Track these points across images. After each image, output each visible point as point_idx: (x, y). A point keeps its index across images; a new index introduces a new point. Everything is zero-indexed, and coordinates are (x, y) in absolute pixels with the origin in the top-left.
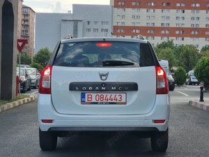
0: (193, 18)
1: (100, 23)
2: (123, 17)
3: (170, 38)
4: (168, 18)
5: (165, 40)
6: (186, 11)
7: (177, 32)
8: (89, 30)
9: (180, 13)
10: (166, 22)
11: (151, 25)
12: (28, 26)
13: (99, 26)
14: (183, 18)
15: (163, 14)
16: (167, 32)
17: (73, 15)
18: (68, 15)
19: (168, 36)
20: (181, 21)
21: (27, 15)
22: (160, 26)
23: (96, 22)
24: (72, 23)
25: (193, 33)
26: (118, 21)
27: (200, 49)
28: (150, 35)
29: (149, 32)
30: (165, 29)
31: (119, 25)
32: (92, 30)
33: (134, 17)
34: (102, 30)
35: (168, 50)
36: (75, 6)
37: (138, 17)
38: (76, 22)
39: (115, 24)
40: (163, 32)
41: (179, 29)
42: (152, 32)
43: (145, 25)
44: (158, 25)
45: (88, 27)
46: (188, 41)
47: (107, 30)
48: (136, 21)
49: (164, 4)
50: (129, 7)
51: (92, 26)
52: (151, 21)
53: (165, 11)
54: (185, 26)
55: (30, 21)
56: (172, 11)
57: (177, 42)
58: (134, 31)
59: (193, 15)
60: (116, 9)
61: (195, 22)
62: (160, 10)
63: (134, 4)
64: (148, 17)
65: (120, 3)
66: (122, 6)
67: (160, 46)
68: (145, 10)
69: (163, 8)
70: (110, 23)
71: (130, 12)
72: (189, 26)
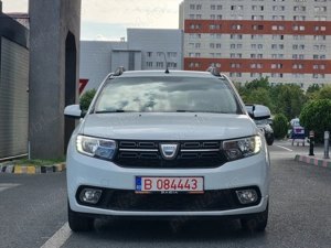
0: (295, 47)
1: (165, 55)
2: (198, 45)
3: (264, 75)
4: (260, 46)
5: (257, 76)
6: (285, 36)
7: (273, 66)
8: (150, 64)
9: (277, 40)
10: (257, 52)
11: (237, 57)
13: (161, 59)
14: (282, 46)
15: (254, 41)
16: (259, 66)
17: (128, 43)
18: (122, 43)
19: (260, 71)
20: (278, 51)
22: (249, 57)
23: (160, 53)
24: (127, 55)
25: (295, 67)
26: (191, 51)
27: (305, 89)
28: (236, 70)
29: (233, 66)
30: (257, 62)
31: (192, 56)
32: (154, 64)
33: (212, 45)
34: (168, 64)
35: (260, 91)
36: (130, 31)
37: (219, 46)
38: (132, 53)
39: (187, 56)
40: (253, 66)
41: (275, 62)
42: (238, 66)
43: (228, 56)
44: (246, 56)
45: (148, 59)
46: (289, 79)
47: (175, 64)
48: (216, 51)
49: (255, 28)
50: (206, 32)
51: (154, 59)
52: (236, 51)
53: (257, 37)
54: (285, 58)
56: (266, 36)
57: (274, 80)
58: (213, 65)
59: (295, 42)
60: (187, 35)
61: (299, 52)
62: (250, 36)
63: (212, 27)
64: (233, 46)
65: (193, 27)
66: (195, 31)
67: (249, 86)
68: (229, 35)
69: (253, 33)
70: (179, 55)
71: (207, 38)
72: (290, 58)
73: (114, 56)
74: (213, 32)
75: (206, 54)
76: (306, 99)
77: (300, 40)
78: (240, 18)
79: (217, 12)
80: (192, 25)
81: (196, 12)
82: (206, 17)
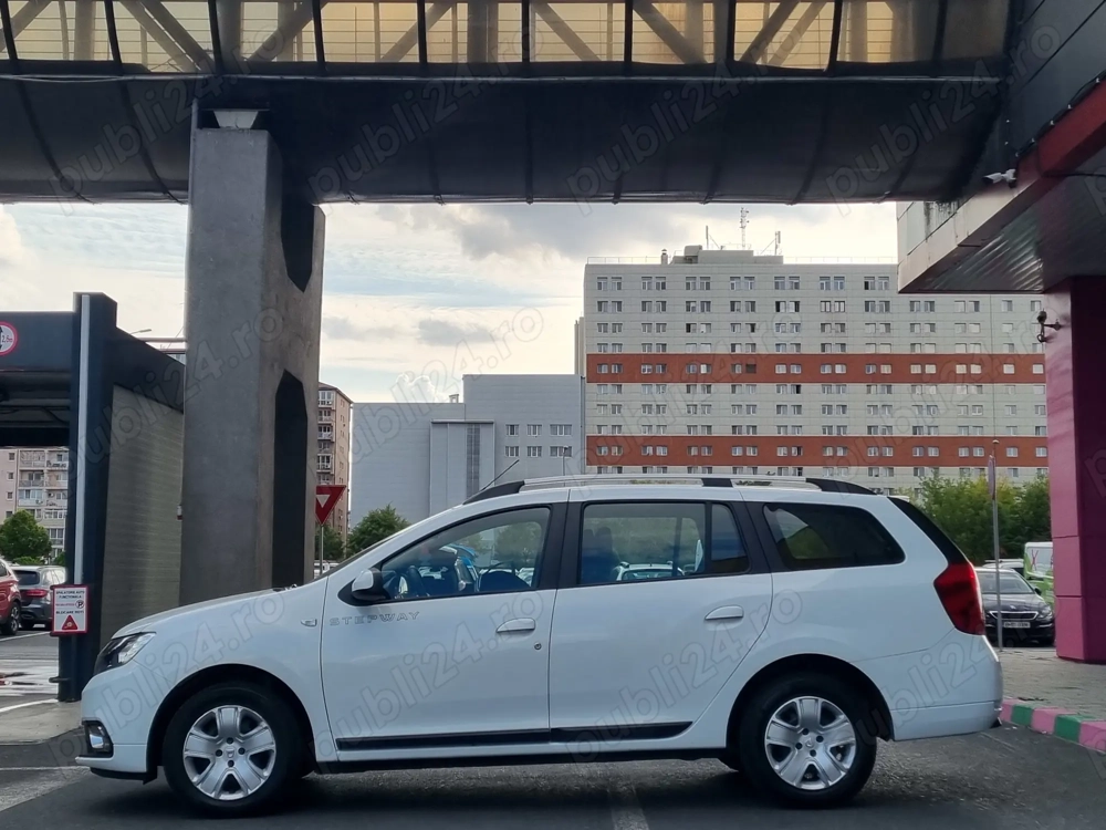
0: (827, 409)
1: (546, 430)
2: (616, 408)
3: (761, 470)
4: (752, 408)
6: (804, 386)
7: (782, 452)
8: (515, 450)
9: (787, 395)
10: (744, 421)
11: (701, 432)
12: (330, 442)
13: (545, 439)
14: (798, 408)
15: (736, 398)
16: (750, 452)
17: (465, 405)
19: (753, 463)
20: (790, 419)
21: (329, 411)
22: (728, 434)
23: (535, 427)
24: (464, 431)
25: (829, 452)
26: (601, 422)
28: (700, 460)
29: (694, 452)
30: (744, 442)
31: (604, 432)
32: (523, 451)
33: (647, 408)
34: (554, 449)
36: (470, 380)
37: (662, 408)
38: (475, 426)
39: (592, 431)
40: (738, 452)
41: (785, 441)
42: (705, 452)
43: (682, 432)
44: (722, 430)
45: (510, 440)
47: (568, 451)
48: (654, 419)
49: (739, 369)
50: (632, 380)
51: (523, 439)
52: (700, 420)
53: (743, 388)
54: (806, 432)
55: (338, 427)
56: (761, 387)
58: (650, 450)
59: (826, 398)
60: (593, 387)
61: (835, 419)
62: (727, 387)
63: (646, 369)
64: (692, 408)
65: (604, 370)
66: (611, 378)
68: (683, 386)
69: (735, 381)
70: (576, 429)
71: (634, 392)
72: (817, 432)
73: (437, 433)
74: (648, 379)
75: (633, 427)
77: (835, 395)
78: (707, 350)
79: (655, 338)
80: (603, 367)
81: (610, 338)
82: (632, 347)
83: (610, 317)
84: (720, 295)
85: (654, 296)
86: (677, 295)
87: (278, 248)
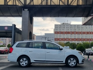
1: (51, 38)
4: (68, 36)
6: (72, 34)
10: (67, 37)
12: (34, 39)
19: (68, 41)
20: (71, 37)
21: (34, 36)
25: (74, 40)
26: (56, 37)
27: (76, 44)
28: (64, 40)
30: (67, 39)
35: (68, 44)
36: (45, 34)
38: (46, 37)
41: (71, 39)
43: (62, 38)
46: (73, 42)
48: (60, 37)
52: (64, 37)
56: (69, 34)
57: (71, 42)
61: (75, 37)
67: (66, 43)
68: (62, 34)
69: (67, 34)
70: (54, 38)
71: (59, 35)
73: (42, 38)
74: (60, 34)
75: (58, 38)
76: (77, 45)
77: (75, 35)
78: (64, 31)
79: (60, 30)
80: (56, 33)
81: (57, 30)
83: (57, 29)
84: (66, 27)
85: (60, 27)
86: (62, 27)
87: (29, 21)
